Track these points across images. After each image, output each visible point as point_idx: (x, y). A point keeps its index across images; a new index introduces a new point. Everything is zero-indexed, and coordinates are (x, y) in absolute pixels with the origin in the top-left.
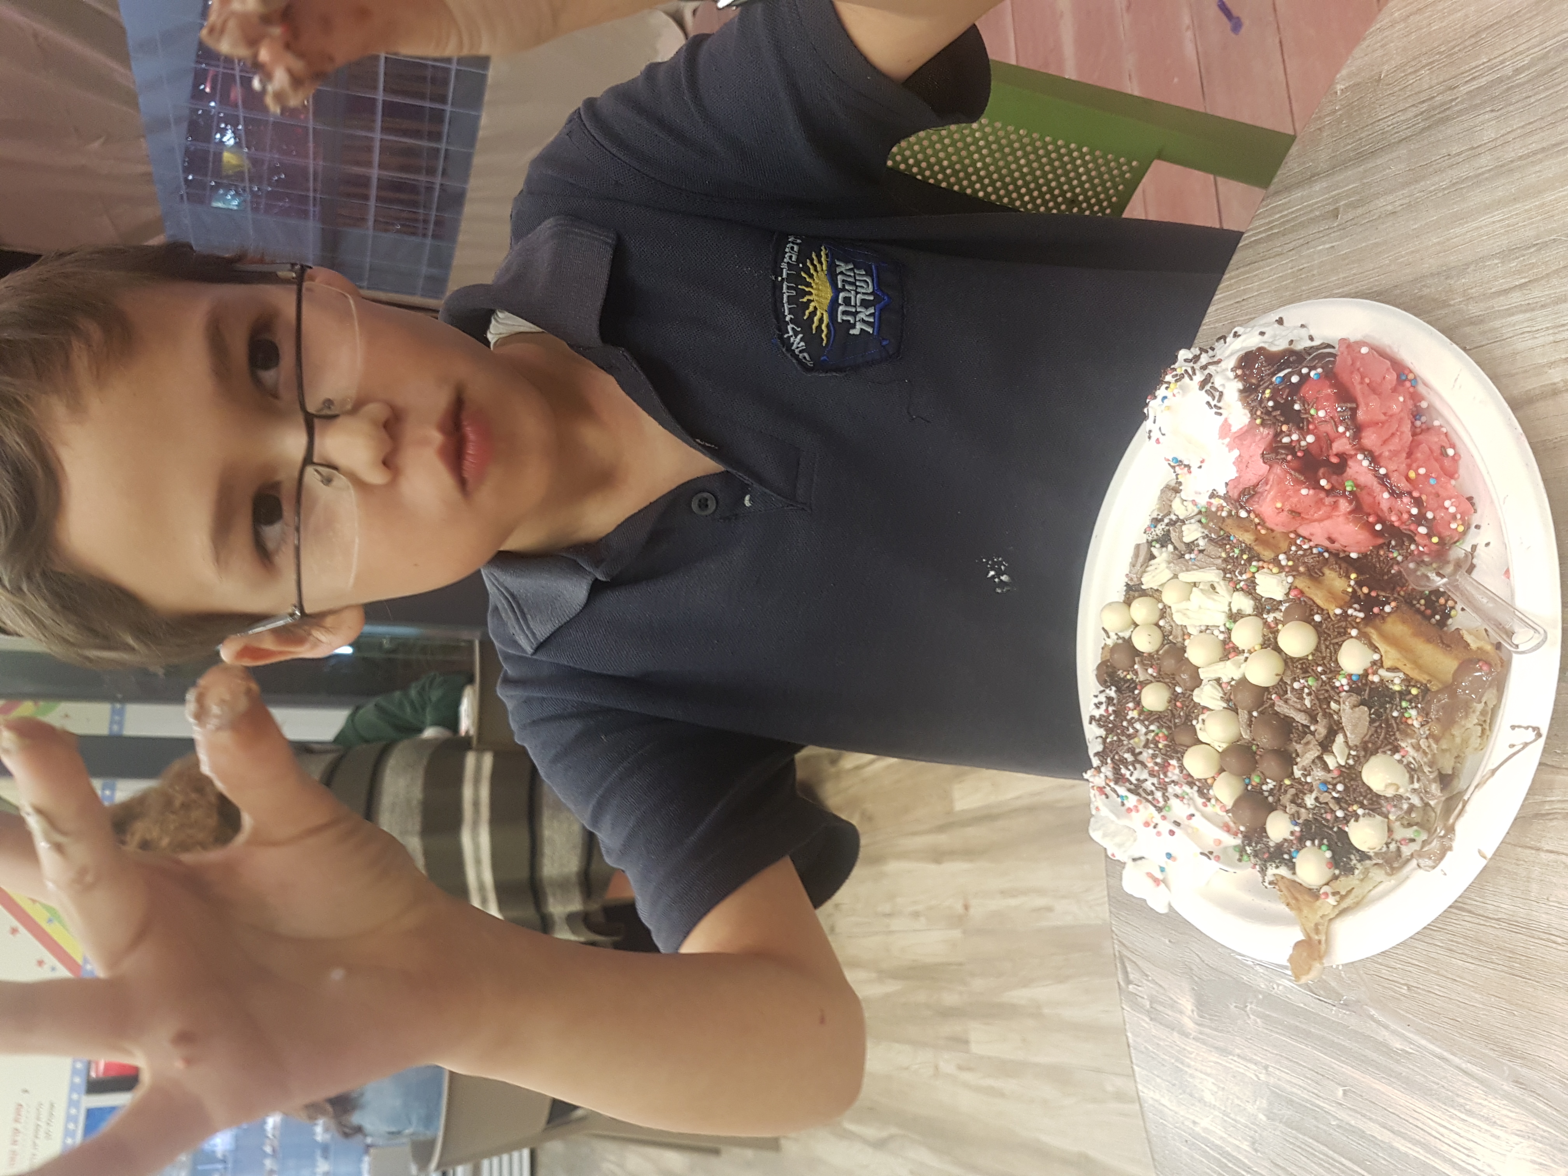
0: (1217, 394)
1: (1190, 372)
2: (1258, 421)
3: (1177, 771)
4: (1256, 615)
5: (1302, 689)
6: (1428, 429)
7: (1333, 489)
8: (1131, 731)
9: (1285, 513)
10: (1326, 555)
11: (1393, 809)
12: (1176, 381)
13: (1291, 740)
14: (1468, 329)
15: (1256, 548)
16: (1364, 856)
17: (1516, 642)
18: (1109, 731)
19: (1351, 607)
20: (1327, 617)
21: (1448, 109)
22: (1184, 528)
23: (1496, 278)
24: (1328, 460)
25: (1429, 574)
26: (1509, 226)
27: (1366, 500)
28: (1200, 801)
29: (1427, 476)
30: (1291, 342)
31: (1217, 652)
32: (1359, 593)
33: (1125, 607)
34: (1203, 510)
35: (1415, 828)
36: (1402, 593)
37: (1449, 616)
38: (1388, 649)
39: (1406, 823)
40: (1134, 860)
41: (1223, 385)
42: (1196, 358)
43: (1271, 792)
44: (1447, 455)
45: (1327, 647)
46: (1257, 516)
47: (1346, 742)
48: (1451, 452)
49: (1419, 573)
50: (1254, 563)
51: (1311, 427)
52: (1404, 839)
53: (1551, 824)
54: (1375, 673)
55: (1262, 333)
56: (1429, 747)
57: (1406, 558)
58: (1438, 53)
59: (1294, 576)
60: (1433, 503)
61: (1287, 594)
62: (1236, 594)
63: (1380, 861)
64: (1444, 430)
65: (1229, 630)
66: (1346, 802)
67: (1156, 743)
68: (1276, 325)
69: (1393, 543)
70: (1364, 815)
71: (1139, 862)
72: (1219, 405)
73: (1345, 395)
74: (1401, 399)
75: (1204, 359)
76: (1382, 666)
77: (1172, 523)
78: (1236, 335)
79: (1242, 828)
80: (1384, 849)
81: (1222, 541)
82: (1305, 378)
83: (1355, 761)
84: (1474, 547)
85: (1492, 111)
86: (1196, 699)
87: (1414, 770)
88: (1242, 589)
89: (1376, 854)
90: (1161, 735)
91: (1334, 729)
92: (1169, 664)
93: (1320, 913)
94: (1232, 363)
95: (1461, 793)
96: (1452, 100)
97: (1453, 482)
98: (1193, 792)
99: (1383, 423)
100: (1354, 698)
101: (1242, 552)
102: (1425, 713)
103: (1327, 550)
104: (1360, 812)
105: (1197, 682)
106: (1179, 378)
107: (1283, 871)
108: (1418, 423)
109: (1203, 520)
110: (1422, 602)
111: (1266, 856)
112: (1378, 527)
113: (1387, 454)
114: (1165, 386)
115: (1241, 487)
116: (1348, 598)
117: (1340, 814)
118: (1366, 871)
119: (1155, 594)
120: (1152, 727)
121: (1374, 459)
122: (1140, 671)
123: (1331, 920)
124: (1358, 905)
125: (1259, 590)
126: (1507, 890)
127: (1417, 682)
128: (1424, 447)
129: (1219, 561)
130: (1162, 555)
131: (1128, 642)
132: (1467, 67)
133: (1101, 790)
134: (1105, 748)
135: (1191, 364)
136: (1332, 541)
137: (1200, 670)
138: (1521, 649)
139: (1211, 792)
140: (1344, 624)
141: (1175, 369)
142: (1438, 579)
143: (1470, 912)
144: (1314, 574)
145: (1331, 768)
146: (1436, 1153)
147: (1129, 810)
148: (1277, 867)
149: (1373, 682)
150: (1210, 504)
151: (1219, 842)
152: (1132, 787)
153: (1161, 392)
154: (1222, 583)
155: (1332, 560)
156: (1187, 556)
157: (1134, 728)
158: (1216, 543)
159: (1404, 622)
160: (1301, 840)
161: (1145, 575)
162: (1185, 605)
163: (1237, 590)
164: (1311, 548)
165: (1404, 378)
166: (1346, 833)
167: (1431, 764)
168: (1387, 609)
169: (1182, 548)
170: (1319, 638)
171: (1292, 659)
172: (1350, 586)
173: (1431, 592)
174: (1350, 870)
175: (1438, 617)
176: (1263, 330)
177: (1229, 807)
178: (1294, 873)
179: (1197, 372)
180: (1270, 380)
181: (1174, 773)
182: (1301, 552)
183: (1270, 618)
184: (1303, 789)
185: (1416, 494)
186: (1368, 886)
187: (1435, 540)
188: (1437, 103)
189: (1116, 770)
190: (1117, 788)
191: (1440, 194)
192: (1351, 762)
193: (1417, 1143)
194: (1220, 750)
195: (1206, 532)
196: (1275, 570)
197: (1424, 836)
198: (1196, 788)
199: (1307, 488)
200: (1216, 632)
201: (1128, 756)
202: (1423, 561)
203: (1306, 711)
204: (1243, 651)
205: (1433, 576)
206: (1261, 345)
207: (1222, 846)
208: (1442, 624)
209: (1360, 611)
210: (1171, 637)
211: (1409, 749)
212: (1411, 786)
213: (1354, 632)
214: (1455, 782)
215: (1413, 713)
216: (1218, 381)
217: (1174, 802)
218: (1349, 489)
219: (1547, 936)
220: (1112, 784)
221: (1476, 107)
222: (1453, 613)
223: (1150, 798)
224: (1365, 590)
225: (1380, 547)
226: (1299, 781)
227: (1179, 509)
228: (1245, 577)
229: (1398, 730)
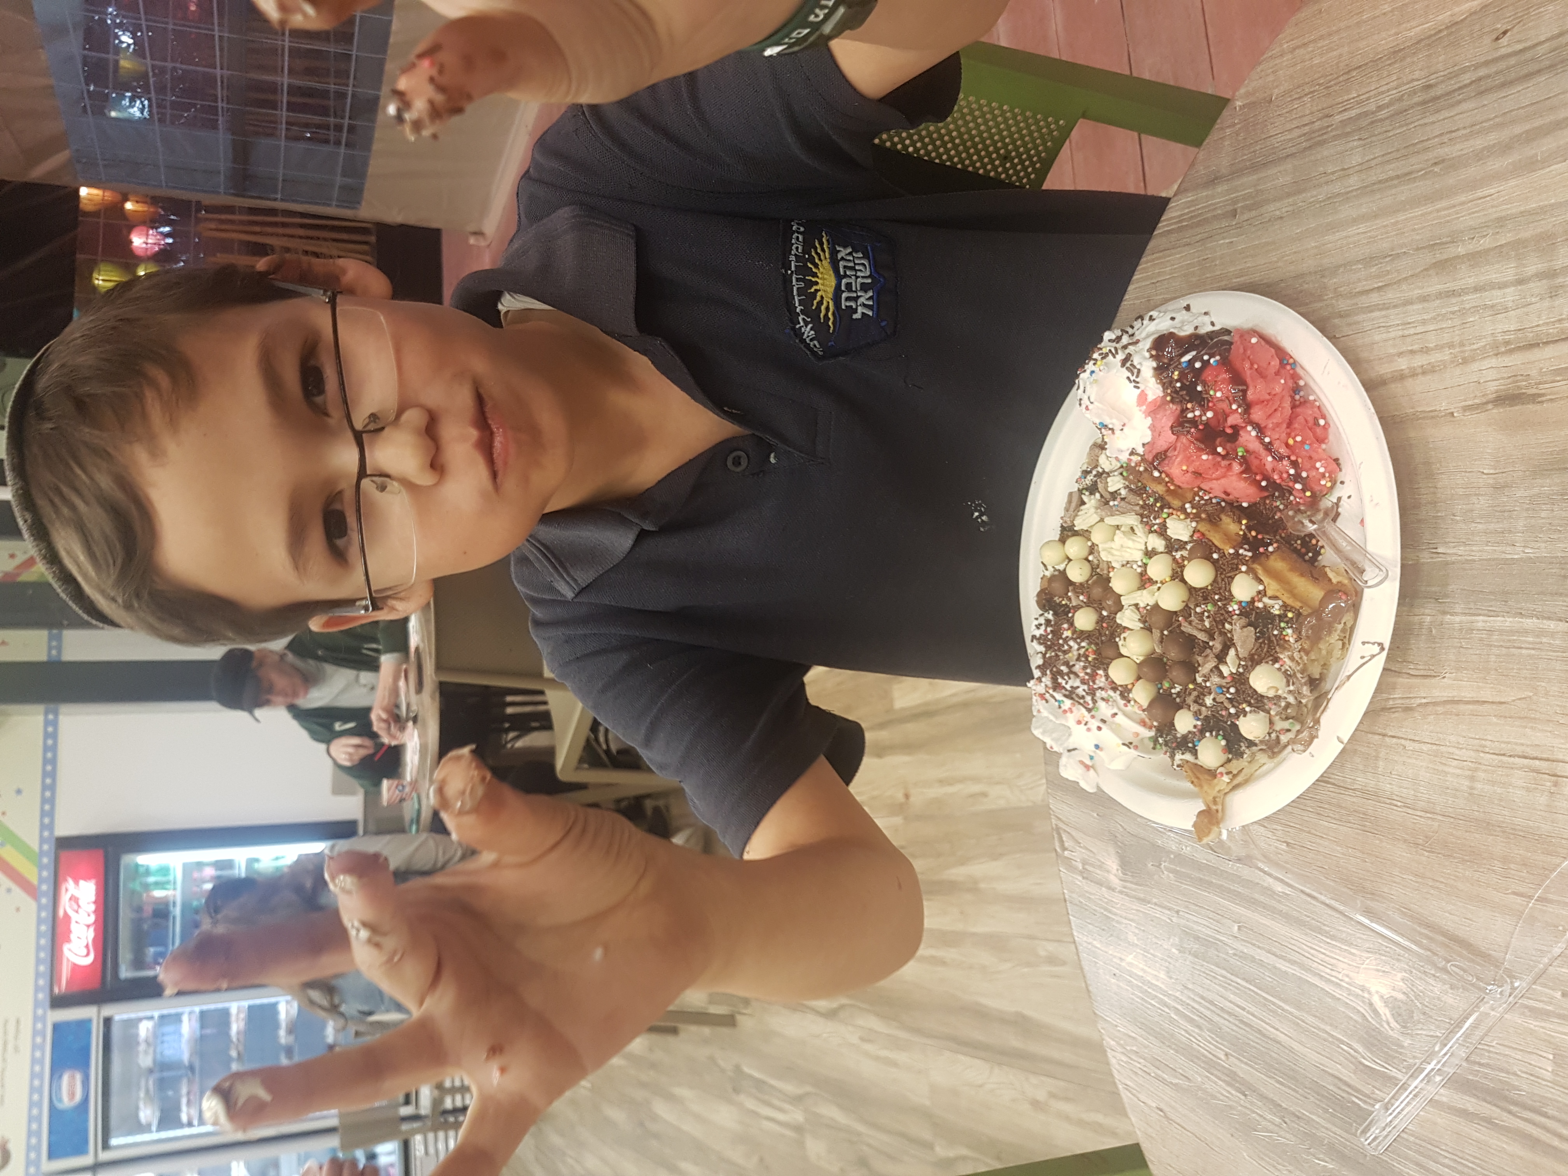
0: (1135, 371)
1: (1113, 351)
2: (1169, 398)
3: (1103, 679)
4: (1166, 553)
5: (1203, 613)
6: (1305, 402)
7: (1228, 454)
8: (1066, 647)
9: (1190, 474)
10: (1223, 504)
11: (1273, 707)
12: (1102, 358)
13: (1194, 653)
14: (1337, 321)
15: (1167, 498)
16: (1251, 744)
17: (1365, 579)
18: (1048, 648)
19: (1242, 548)
20: (1223, 555)
21: (1325, 133)
22: (1109, 480)
23: (1359, 280)
24: (1224, 430)
25: (1304, 521)
26: (1370, 237)
27: (1255, 463)
28: (1122, 702)
29: (1303, 442)
30: (1196, 328)
31: (1136, 583)
32: (1249, 535)
33: (1060, 545)
34: (1125, 465)
35: (1291, 721)
36: (1283, 535)
37: (1319, 554)
38: (1271, 582)
39: (1284, 717)
40: (1069, 751)
41: (1140, 364)
42: (1118, 339)
43: (1178, 694)
44: (1319, 425)
45: (1223, 580)
46: (1167, 475)
47: (1237, 655)
48: (1322, 422)
49: (1296, 519)
50: (1165, 510)
51: (1211, 404)
52: (1282, 730)
53: (1393, 716)
54: (1260, 600)
55: (1173, 319)
56: (1301, 658)
57: (1286, 506)
58: (1318, 84)
59: (1197, 522)
60: (1307, 465)
61: (1192, 536)
62: (1151, 535)
63: (1264, 747)
64: (1317, 404)
65: (1145, 565)
66: (1237, 702)
67: (1087, 657)
68: (1184, 312)
69: (1277, 494)
70: (1251, 712)
71: (1073, 752)
72: (1137, 380)
73: (1238, 379)
74: (1282, 381)
75: (1125, 340)
76: (1265, 595)
77: (1099, 475)
78: (1151, 319)
79: (1155, 724)
80: (1267, 738)
81: (1140, 491)
82: (1206, 364)
83: (1245, 670)
84: (1339, 499)
85: (1360, 139)
86: (1118, 621)
87: (1290, 676)
88: (1156, 531)
89: (1261, 742)
90: (1090, 650)
91: (1228, 644)
92: (1097, 592)
93: (1217, 789)
94: (1148, 344)
95: (1327, 693)
96: (1328, 126)
97: (1324, 446)
98: (1116, 696)
99: (1268, 401)
100: (1244, 621)
101: (1156, 501)
102: (1298, 631)
103: (1224, 500)
104: (1248, 709)
105: (1120, 607)
106: (1104, 356)
107: (1188, 757)
108: (1297, 397)
109: (1125, 474)
110: (1299, 542)
111: (1174, 745)
112: (1264, 483)
113: (1271, 425)
114: (1092, 362)
115: (1154, 452)
116: (1240, 539)
117: (1232, 711)
118: (1253, 755)
119: (1085, 534)
120: (1083, 644)
121: (1261, 430)
122: (1073, 598)
123: (1226, 794)
124: (1246, 781)
125: (1169, 532)
126: (1361, 767)
127: (1292, 607)
128: (1301, 419)
129: (1137, 508)
130: (1091, 502)
131: (1063, 573)
132: (1340, 100)
133: (1042, 696)
134: (1045, 662)
135: (1114, 344)
136: (1227, 494)
137: (1122, 598)
138: (1370, 583)
139: (1131, 695)
140: (1235, 561)
141: (1101, 349)
142: (1310, 525)
143: (1334, 784)
144: (1213, 520)
145: (1225, 675)
146: (1309, 970)
147: (1065, 712)
148: (1183, 754)
149: (1258, 608)
150: (1130, 460)
151: (1137, 734)
152: (1067, 693)
153: (1090, 367)
154: (1140, 526)
155: (1228, 508)
156: (1111, 503)
157: (1068, 645)
158: (1135, 492)
159: (1283, 559)
160: (1202, 732)
161: (1077, 518)
162: (1109, 545)
163: (1152, 532)
164: (1211, 499)
165: (1285, 362)
166: (1237, 726)
167: (1302, 672)
168: (1271, 549)
169: (1108, 496)
170: (1217, 571)
171: (1195, 588)
172: (1241, 529)
173: (1305, 536)
174: (1241, 755)
175: (1310, 554)
176: (1174, 315)
177: (1145, 707)
178: (1197, 758)
179: (1119, 351)
180: (1179, 360)
181: (1101, 681)
182: (1203, 502)
183: (1178, 555)
184: (1203, 691)
185: (1293, 458)
186: (1255, 766)
187: (1308, 494)
188: (1317, 127)
189: (1054, 680)
190: (1055, 694)
191: (1318, 206)
192: (1241, 670)
193: (1293, 962)
194: (1138, 662)
195: (1127, 483)
196: (1182, 517)
197: (1298, 727)
198: (1118, 692)
199: (1207, 454)
200: (1135, 566)
201: (1064, 669)
202: (1299, 510)
203: (1205, 631)
204: (1157, 582)
205: (1306, 522)
206: (1172, 330)
207: (1140, 737)
208: (1314, 559)
209: (1249, 551)
210: (1098, 570)
211: (1286, 660)
212: (1288, 689)
213: (1244, 568)
214: (1323, 684)
215: (1290, 631)
216: (1136, 360)
217: (1102, 705)
218: (1240, 454)
219: (1389, 801)
220: (1051, 691)
221: (1348, 134)
222: (1322, 551)
223: (1082, 701)
224: (1254, 533)
225: (1267, 497)
226: (1200, 685)
227: (1105, 464)
228: (1158, 521)
229: (1278, 645)
